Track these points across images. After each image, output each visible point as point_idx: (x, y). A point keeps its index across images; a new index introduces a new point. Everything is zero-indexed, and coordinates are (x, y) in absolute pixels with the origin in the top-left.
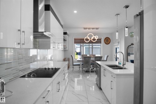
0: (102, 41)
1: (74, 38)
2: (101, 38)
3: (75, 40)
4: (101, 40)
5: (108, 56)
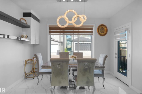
0: (93, 31)
1: (49, 26)
2: (93, 26)
3: (50, 29)
4: (92, 29)
5: (106, 57)
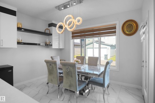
2: (116, 24)
3: (73, 33)
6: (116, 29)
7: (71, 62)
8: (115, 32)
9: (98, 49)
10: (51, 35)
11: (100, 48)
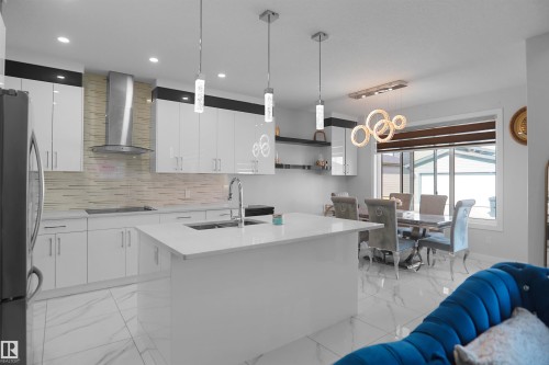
0: (497, 130)
6: (494, 128)
7: (375, 197)
8: (492, 135)
9: (448, 176)
10: (329, 144)
11: (452, 173)
